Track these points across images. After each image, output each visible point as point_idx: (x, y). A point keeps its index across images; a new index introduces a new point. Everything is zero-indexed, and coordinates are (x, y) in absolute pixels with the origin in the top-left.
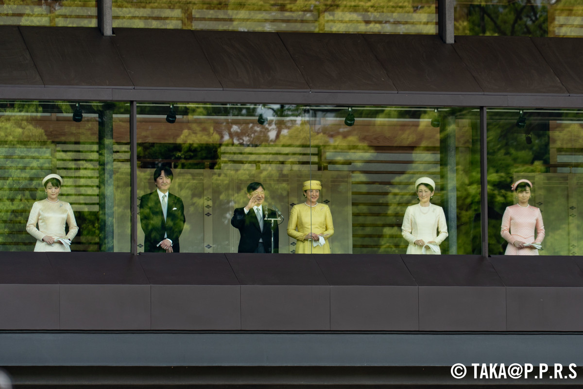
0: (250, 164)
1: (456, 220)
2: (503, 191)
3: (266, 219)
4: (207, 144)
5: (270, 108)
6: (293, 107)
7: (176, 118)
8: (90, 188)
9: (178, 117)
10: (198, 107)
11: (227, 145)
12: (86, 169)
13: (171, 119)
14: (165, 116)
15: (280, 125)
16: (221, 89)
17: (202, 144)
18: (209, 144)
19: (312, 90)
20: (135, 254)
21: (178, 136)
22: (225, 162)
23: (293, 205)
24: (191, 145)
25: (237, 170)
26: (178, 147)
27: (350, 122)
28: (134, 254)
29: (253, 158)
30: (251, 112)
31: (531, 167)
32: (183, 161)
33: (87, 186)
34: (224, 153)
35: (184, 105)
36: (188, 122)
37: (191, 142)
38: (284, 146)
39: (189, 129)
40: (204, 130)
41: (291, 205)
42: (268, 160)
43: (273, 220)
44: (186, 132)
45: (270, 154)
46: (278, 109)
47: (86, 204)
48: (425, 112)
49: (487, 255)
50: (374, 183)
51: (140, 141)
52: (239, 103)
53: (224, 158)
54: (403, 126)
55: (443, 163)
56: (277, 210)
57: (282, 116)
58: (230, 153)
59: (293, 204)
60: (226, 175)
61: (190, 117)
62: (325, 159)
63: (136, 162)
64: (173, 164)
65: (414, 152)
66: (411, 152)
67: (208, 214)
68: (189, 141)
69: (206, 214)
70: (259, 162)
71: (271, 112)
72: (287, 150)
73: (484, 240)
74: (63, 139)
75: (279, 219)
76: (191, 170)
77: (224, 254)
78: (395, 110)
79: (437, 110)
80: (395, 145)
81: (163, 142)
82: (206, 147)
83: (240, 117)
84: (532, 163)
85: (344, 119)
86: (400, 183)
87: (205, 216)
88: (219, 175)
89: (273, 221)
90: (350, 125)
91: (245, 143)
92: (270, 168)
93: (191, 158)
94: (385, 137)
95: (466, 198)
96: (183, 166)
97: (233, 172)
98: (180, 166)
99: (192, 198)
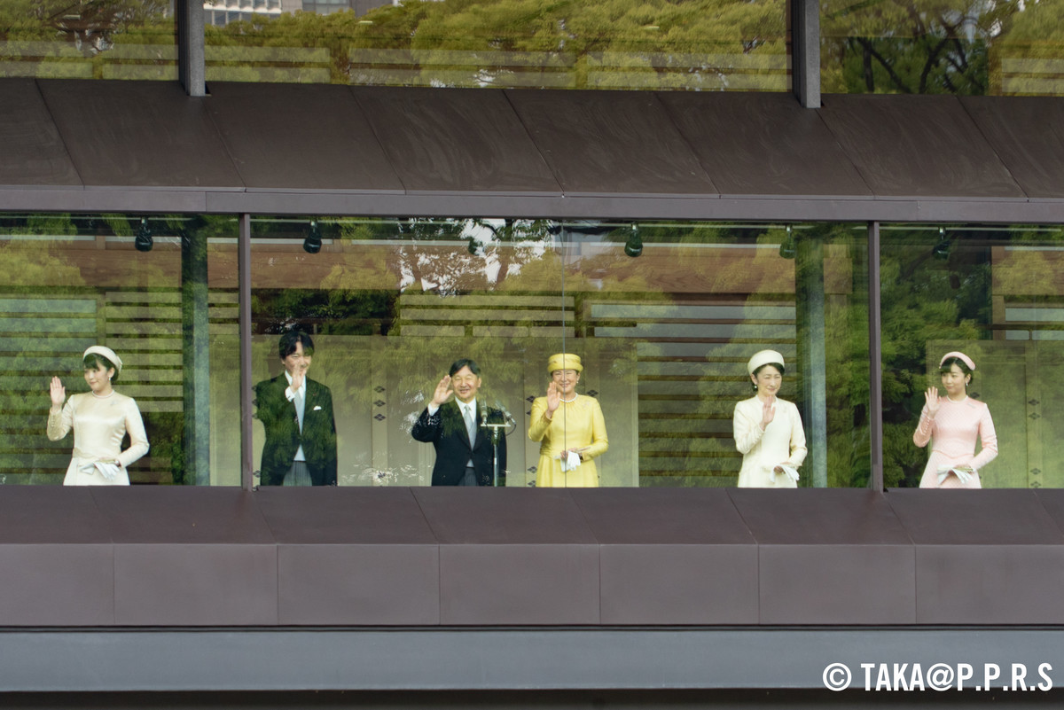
0: (452, 327)
1: (824, 426)
2: (906, 373)
3: (483, 425)
4: (374, 291)
5: (488, 226)
6: (529, 224)
7: (320, 244)
8: (163, 371)
9: (324, 241)
10: (356, 225)
11: (411, 292)
12: (155, 336)
13: (313, 246)
14: (302, 241)
15: (506, 257)
16: (402, 192)
17: (366, 291)
18: (379, 291)
19: (567, 193)
20: (250, 489)
21: (323, 275)
22: (407, 323)
23: (531, 399)
24: (345, 292)
25: (428, 338)
26: (320, 297)
27: (634, 250)
28: (246, 490)
29: (456, 315)
30: (452, 233)
31: (956, 331)
32: (331, 321)
33: (157, 367)
34: (406, 306)
35: (334, 221)
36: (343, 251)
37: (347, 288)
38: (513, 294)
39: (342, 263)
40: (369, 264)
41: (528, 399)
42: (484, 319)
43: (496, 427)
44: (337, 269)
45: (489, 307)
46: (502, 229)
47: (156, 399)
48: (765, 232)
49: (881, 488)
50: (674, 359)
51: (255, 286)
52: (430, 217)
53: (405, 315)
54: (726, 256)
55: (801, 323)
56: (503, 409)
57: (509, 239)
58: (418, 307)
59: (532, 397)
60: (409, 347)
61: (344, 242)
62: (589, 316)
63: (249, 324)
64: (315, 326)
65: (747, 303)
66: (739, 303)
67: (380, 417)
68: (343, 286)
69: (376, 417)
70: (468, 322)
71: (489, 232)
72: (519, 301)
73: (875, 461)
74: (114, 282)
75: (507, 425)
76: (346, 338)
77: (410, 488)
78: (712, 229)
79: (791, 228)
80: (713, 290)
81: (294, 287)
82: (372, 296)
83: (433, 243)
84: (958, 323)
85: (624, 244)
86: (721, 360)
87: (375, 421)
88: (397, 347)
89: (496, 429)
90: (634, 255)
91: (441, 288)
92: (488, 334)
93: (346, 315)
94: (696, 277)
95: (839, 386)
96: (331, 331)
97: (421, 342)
98: (326, 330)
99: (347, 387)
